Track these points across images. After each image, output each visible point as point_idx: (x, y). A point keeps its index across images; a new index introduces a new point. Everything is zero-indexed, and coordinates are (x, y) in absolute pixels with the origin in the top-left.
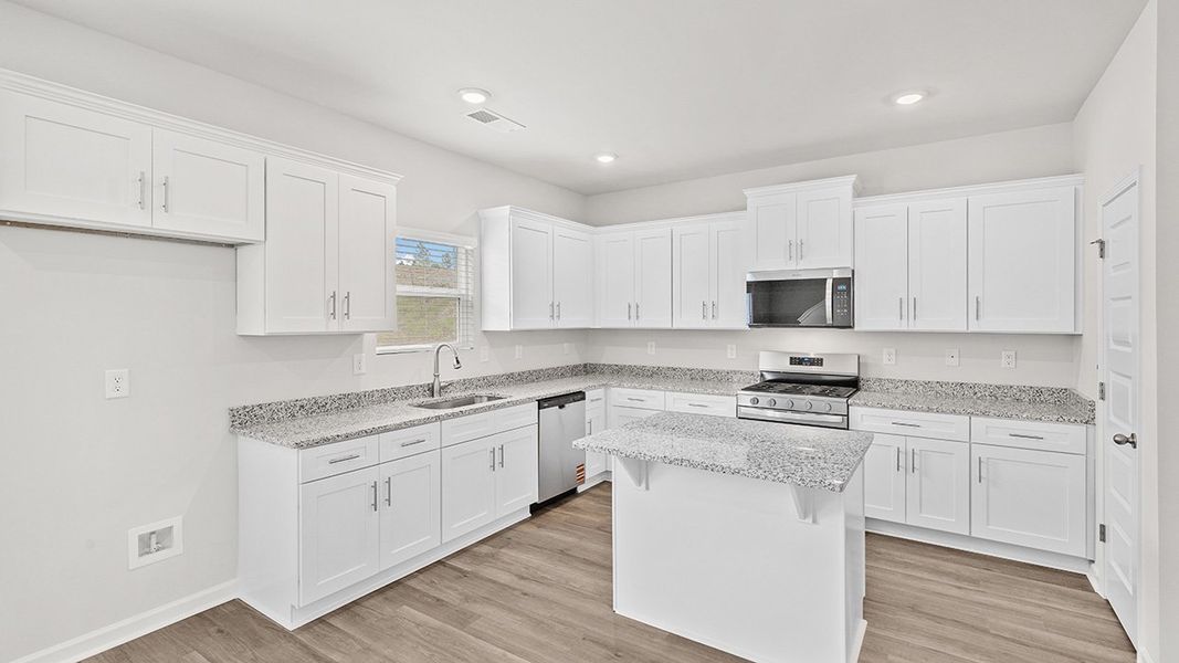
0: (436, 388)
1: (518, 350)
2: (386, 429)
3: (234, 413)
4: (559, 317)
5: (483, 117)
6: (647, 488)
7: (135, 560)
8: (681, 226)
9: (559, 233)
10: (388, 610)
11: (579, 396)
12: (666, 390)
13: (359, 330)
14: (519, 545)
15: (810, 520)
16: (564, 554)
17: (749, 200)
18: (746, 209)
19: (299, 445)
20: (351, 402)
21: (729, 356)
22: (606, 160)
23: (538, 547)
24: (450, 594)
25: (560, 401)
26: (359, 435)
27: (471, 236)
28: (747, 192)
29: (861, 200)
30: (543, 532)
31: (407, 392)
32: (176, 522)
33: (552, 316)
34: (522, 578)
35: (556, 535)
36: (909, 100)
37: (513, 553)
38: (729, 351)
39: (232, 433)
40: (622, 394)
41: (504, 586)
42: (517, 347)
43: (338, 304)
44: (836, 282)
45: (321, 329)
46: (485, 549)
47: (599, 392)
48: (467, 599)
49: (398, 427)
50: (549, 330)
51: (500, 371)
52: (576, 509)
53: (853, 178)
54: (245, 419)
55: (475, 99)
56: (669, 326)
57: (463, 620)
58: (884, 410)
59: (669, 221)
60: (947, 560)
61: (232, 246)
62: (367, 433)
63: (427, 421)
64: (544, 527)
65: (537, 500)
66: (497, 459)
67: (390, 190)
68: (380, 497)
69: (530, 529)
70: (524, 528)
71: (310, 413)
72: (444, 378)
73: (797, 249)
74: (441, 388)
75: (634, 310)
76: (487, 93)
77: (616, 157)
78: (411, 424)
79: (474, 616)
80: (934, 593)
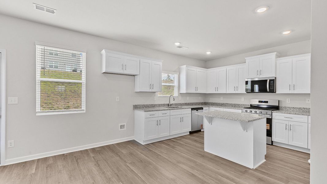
0: (170, 104)
1: (188, 98)
2: (159, 110)
3: (134, 106)
4: (197, 90)
5: (180, 47)
6: (211, 124)
7: (120, 130)
8: (229, 68)
9: (198, 71)
10: (160, 144)
11: (202, 108)
12: (224, 108)
13: (155, 91)
14: (186, 138)
15: (245, 131)
16: (196, 141)
17: (246, 60)
18: (246, 63)
19: (145, 111)
20: (153, 106)
21: (242, 100)
22: (208, 53)
23: (190, 139)
24: (171, 144)
25: (197, 109)
26: (155, 111)
27: (177, 72)
28: (246, 58)
29: (278, 59)
30: (192, 137)
31: (164, 105)
32: (125, 124)
33: (196, 90)
34: (186, 143)
35: (195, 138)
36: (286, 33)
37: (185, 140)
38: (242, 99)
39: (134, 110)
40: (213, 109)
41: (182, 144)
42: (188, 97)
43: (151, 86)
44: (270, 80)
45: (148, 91)
46: (179, 138)
47: (207, 108)
48: (174, 145)
49: (162, 110)
50: (195, 93)
51: (183, 102)
52: (200, 134)
53: (275, 53)
54: (136, 107)
55: (177, 44)
56: (225, 93)
57: (173, 147)
58: (282, 114)
59: (226, 67)
60: (299, 154)
61: (134, 76)
62: (156, 111)
63: (168, 110)
64: (192, 136)
65: (191, 131)
66: (182, 120)
67: (161, 64)
68: (158, 123)
69: (189, 136)
70: (188, 136)
71: (146, 107)
72: (171, 103)
73: (259, 72)
74: (171, 105)
75: (217, 89)
76: (180, 43)
77: (211, 52)
78: (164, 110)
79: (175, 147)
80: (289, 159)
